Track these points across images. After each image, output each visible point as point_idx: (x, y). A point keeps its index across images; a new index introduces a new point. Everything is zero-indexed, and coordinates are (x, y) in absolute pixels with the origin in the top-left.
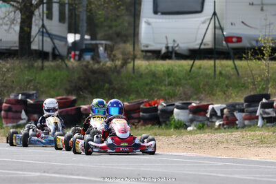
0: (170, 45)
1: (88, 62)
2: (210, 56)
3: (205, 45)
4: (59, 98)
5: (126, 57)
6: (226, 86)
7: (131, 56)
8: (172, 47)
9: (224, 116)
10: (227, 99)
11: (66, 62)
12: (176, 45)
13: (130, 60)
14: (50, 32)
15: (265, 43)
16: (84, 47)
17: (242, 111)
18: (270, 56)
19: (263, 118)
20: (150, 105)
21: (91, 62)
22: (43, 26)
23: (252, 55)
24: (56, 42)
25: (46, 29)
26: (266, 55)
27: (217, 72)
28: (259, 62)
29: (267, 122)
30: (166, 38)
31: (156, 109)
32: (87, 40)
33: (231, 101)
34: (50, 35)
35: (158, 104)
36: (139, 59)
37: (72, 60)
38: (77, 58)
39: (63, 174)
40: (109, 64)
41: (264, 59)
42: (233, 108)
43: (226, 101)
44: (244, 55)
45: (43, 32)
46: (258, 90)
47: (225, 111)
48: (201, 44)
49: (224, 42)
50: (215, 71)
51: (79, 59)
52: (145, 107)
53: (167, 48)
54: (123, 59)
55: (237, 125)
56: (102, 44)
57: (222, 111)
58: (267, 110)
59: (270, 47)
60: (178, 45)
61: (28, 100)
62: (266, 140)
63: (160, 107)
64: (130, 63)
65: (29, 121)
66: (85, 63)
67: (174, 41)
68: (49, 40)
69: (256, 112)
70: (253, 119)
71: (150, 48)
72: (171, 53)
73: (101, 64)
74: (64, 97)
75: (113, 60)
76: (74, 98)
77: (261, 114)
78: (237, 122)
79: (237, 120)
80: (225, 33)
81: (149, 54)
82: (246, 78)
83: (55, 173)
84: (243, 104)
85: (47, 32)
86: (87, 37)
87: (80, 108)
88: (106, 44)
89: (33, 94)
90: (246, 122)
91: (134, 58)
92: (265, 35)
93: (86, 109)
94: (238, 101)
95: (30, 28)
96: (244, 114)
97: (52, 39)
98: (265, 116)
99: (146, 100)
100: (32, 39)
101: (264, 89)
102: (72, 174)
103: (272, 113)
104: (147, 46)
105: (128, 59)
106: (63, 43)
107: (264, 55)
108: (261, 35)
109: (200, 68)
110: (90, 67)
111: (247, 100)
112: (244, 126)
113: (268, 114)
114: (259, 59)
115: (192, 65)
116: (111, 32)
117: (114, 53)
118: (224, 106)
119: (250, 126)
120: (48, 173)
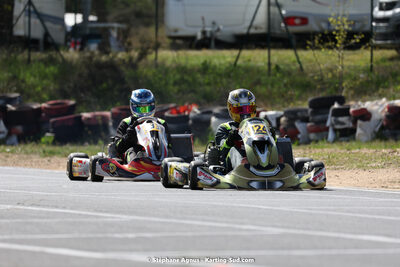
0: (208, 29)
1: (92, 53)
2: (263, 44)
3: (256, 28)
4: (51, 102)
5: (145, 45)
6: (285, 85)
7: (152, 45)
8: (211, 32)
9: (282, 127)
10: (286, 104)
11: (62, 52)
12: (216, 28)
13: (150, 50)
14: (39, 10)
15: (339, 26)
16: (88, 32)
17: (305, 120)
18: (344, 43)
19: (335, 130)
20: (178, 112)
21: (97, 52)
22: (30, 3)
23: (320, 42)
24: (49, 25)
25: (34, 7)
26: (339, 42)
27: (273, 67)
28: (330, 52)
29: (341, 136)
30: (203, 19)
31: (187, 118)
32: (92, 22)
33: (291, 107)
34: (40, 16)
35: (190, 111)
36: (164, 48)
37: (71, 50)
38: (78, 47)
39: (44, 206)
40: (121, 55)
41: (337, 48)
42: (293, 116)
43: (284, 106)
44: (309, 42)
45: (29, 11)
46: (328, 91)
47: (283, 119)
48: (250, 27)
49: (283, 25)
50: (269, 64)
51: (81, 49)
52: (171, 115)
53: (204, 33)
54: (142, 49)
55: (299, 139)
56: (113, 28)
57: (278, 119)
58: (341, 119)
59: (345, 30)
60: (219, 30)
61: (9, 106)
62: (335, 160)
63: (192, 115)
64: (151, 53)
65: (9, 134)
66: (88, 54)
67: (214, 23)
68: (38, 21)
69: (325, 121)
70: (321, 131)
71: (180, 33)
72: (210, 39)
73: (111, 55)
74: (59, 101)
75: (127, 50)
76: (72, 102)
77: (332, 125)
78: (299, 136)
79: (298, 133)
80: (284, 12)
81: (179, 42)
82: (311, 75)
83: (32, 205)
84: (306, 111)
85: (36, 12)
86: (92, 18)
87: (81, 117)
88: (119, 29)
89: (15, 98)
90: (312, 136)
91: (157, 47)
92: (338, 15)
93: (88, 119)
94: (300, 107)
95: (13, 6)
96: (309, 124)
97: (42, 21)
98: (338, 127)
99: (172, 105)
100: (14, 21)
101: (336, 89)
102: (57, 207)
103: (348, 122)
104: (176, 31)
105: (148, 48)
106: (58, 27)
107: (336, 42)
108: (333, 14)
109: (249, 60)
110: (94, 59)
111: (313, 104)
112: (308, 142)
113: (343, 123)
114: (330, 48)
115: (238, 57)
116: (128, 11)
117: (128, 40)
118: (282, 113)
119: (317, 141)
120: (23, 204)
